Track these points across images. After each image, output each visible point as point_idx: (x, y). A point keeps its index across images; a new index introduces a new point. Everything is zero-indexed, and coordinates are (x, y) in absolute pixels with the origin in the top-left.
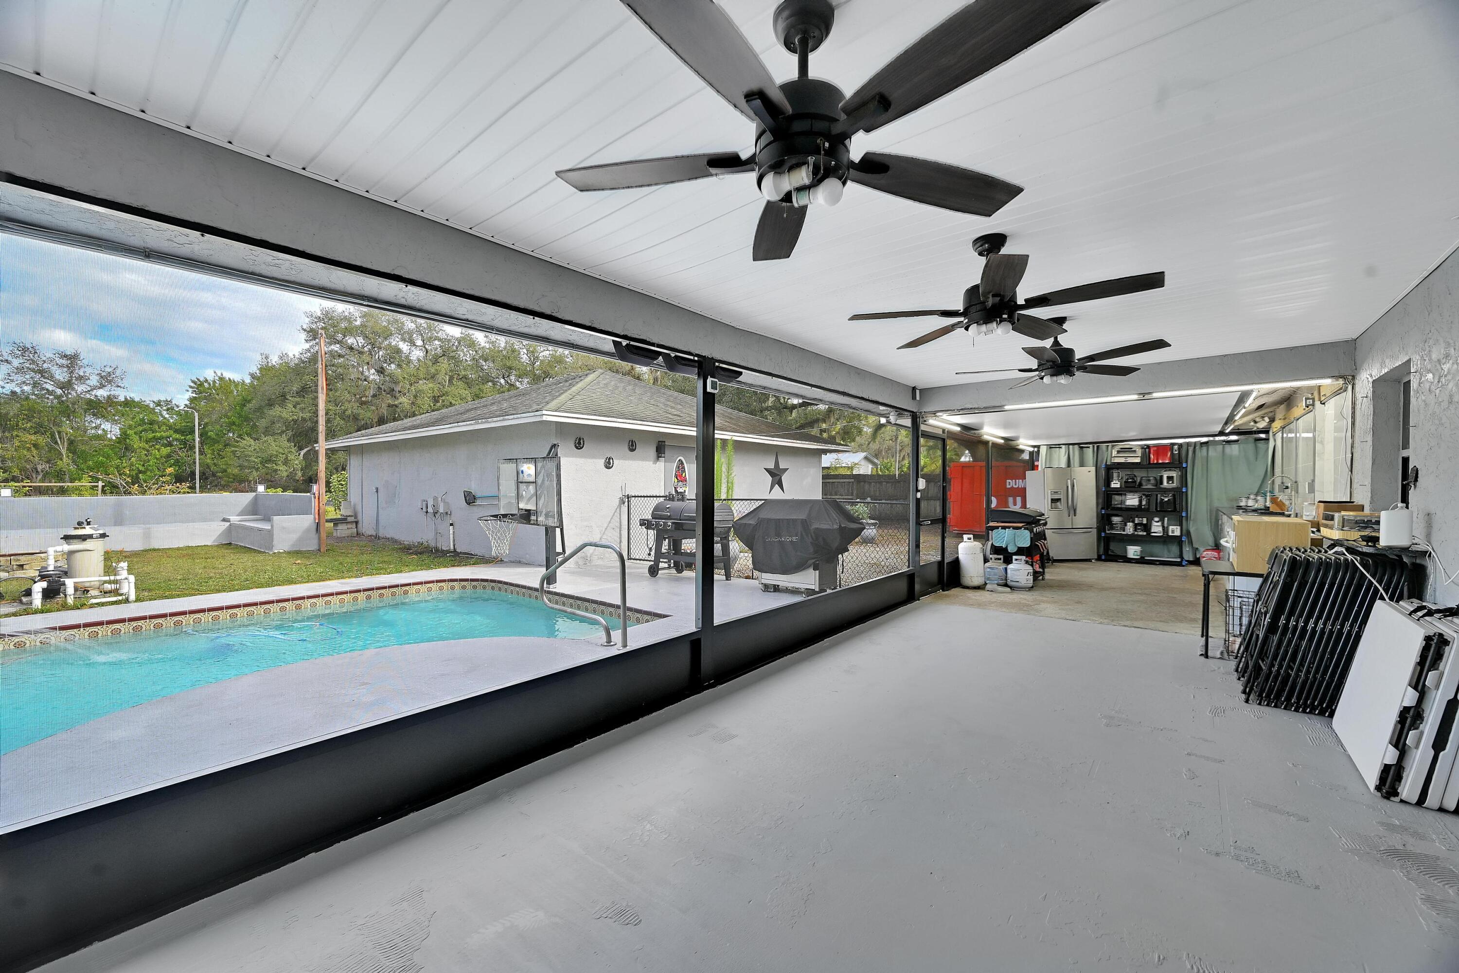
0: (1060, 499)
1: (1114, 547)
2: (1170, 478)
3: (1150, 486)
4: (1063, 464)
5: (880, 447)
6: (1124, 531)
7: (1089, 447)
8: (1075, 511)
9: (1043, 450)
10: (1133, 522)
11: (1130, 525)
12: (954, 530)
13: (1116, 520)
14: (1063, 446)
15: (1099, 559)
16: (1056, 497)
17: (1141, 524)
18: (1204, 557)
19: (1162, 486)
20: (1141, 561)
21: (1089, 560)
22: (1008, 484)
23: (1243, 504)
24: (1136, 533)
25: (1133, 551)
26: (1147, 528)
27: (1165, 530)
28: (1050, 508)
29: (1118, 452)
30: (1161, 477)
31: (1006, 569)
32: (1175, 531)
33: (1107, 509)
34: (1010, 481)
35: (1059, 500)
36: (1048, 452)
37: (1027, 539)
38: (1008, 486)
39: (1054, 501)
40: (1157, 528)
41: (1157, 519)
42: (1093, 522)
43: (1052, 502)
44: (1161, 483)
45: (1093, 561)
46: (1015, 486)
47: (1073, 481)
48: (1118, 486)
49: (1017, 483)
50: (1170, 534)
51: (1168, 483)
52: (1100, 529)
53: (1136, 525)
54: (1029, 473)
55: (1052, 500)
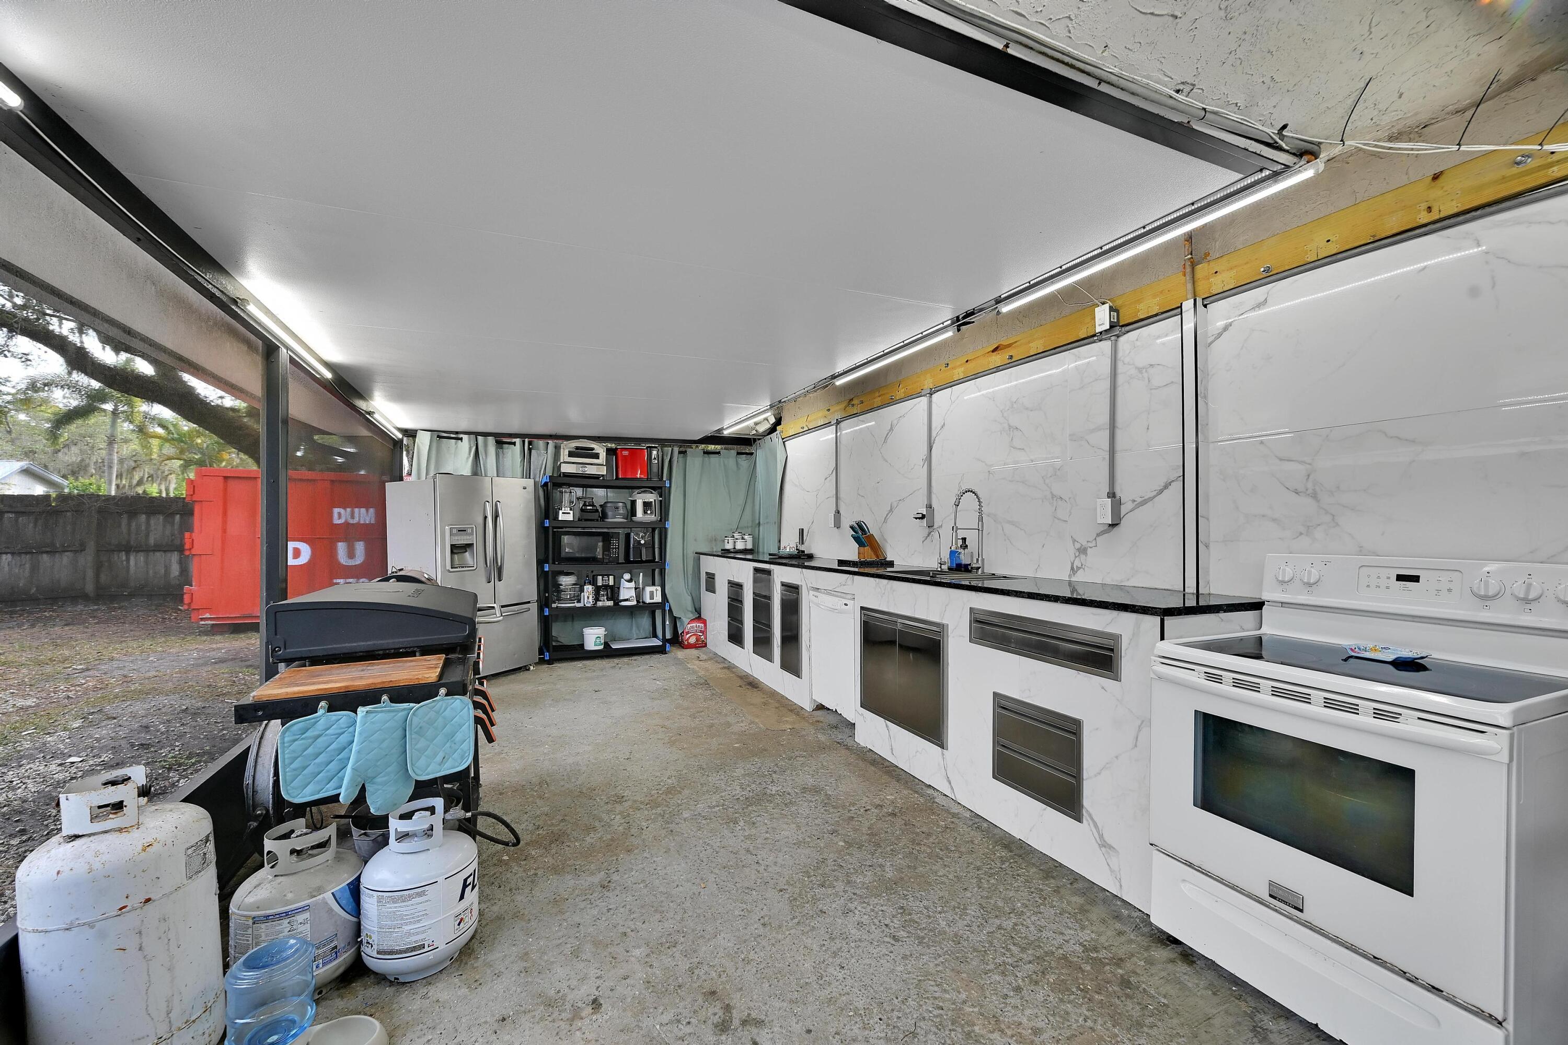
0: (470, 545)
1: (562, 634)
2: (647, 505)
3: (619, 520)
4: (466, 470)
5: (83, 460)
6: (579, 601)
7: (514, 444)
8: (500, 570)
9: (424, 440)
10: (593, 582)
11: (589, 589)
12: (202, 619)
13: (566, 581)
14: (465, 437)
15: (542, 661)
16: (462, 540)
17: (606, 587)
18: (688, 633)
19: (634, 518)
20: (607, 653)
21: (525, 668)
22: (336, 515)
23: (729, 546)
24: (600, 604)
25: (593, 637)
26: (613, 592)
27: (639, 592)
28: (448, 567)
29: (571, 454)
30: (633, 503)
31: (355, 889)
32: (653, 594)
33: (554, 563)
34: (342, 511)
35: (467, 547)
36: (434, 445)
37: (459, 736)
38: (336, 521)
39: (456, 549)
40: (627, 592)
41: (627, 576)
42: (531, 592)
43: (452, 552)
44: (633, 512)
45: (532, 668)
46: (351, 521)
47: (496, 505)
48: (570, 517)
49: (356, 515)
50: (648, 600)
51: (645, 512)
52: (544, 602)
53: (597, 590)
54: (391, 488)
55: (453, 547)
